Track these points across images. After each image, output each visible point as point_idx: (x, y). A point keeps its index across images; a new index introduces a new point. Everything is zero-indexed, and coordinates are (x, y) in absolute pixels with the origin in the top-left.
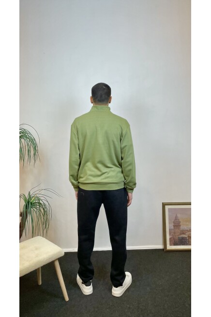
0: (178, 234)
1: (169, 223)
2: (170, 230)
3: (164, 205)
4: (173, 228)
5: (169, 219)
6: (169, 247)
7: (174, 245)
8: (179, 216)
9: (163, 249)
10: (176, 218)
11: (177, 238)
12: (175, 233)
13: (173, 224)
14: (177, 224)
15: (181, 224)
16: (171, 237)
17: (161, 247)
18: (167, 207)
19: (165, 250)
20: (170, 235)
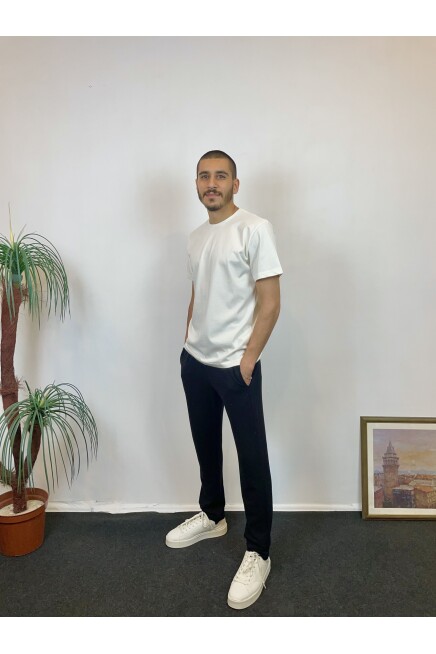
0: (393, 483)
1: (375, 460)
2: (376, 475)
3: (364, 421)
4: (381, 470)
5: (375, 452)
6: (374, 511)
7: (386, 505)
8: (396, 445)
9: (360, 513)
10: (390, 451)
11: (389, 491)
12: (386, 481)
13: (382, 463)
14: (390, 463)
15: (400, 462)
16: (377, 489)
17: (356, 507)
18: (370, 427)
19: (364, 517)
20: (375, 485)
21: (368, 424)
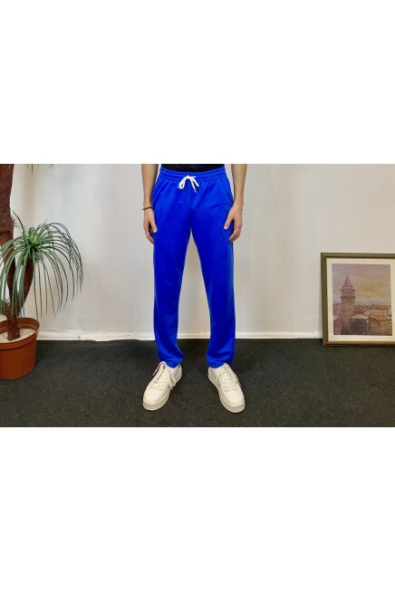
0: (350, 313)
1: (334, 292)
2: (335, 305)
3: (324, 257)
4: (340, 301)
5: (335, 285)
6: (334, 338)
7: (343, 333)
8: (352, 278)
9: (321, 340)
10: (347, 281)
11: (347, 320)
12: (344, 311)
13: (340, 294)
14: (347, 294)
15: (356, 293)
16: (336, 318)
17: (317, 334)
18: (330, 262)
19: (324, 344)
20: (335, 314)
21: (328, 260)
